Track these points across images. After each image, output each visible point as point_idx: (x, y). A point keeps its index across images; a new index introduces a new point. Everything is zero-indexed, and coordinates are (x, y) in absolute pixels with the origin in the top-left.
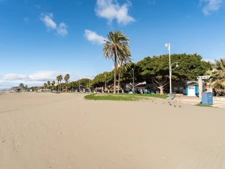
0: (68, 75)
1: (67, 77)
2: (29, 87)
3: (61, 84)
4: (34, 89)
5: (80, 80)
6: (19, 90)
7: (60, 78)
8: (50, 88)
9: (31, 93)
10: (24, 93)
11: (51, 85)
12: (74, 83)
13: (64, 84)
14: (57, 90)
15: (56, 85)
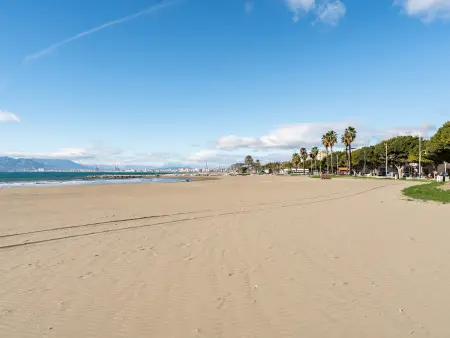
0: (351, 129)
1: (350, 134)
2: (263, 163)
3: (334, 154)
4: (273, 168)
5: (389, 143)
6: (245, 170)
7: (330, 138)
8: (306, 165)
9: (267, 178)
10: (253, 177)
11: (309, 158)
12: (370, 151)
13: (340, 154)
14: (324, 171)
15: (319, 157)
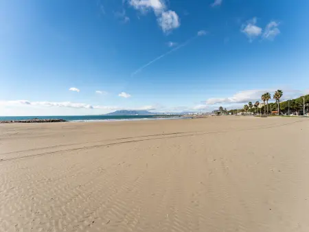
0: (279, 91)
1: (279, 94)
2: (228, 110)
3: (269, 105)
4: (233, 112)
5: (306, 97)
6: (219, 113)
7: (266, 96)
8: (252, 110)
9: (230, 117)
10: (223, 116)
11: (253, 107)
12: (293, 102)
13: (273, 104)
14: (263, 113)
15: (260, 106)
